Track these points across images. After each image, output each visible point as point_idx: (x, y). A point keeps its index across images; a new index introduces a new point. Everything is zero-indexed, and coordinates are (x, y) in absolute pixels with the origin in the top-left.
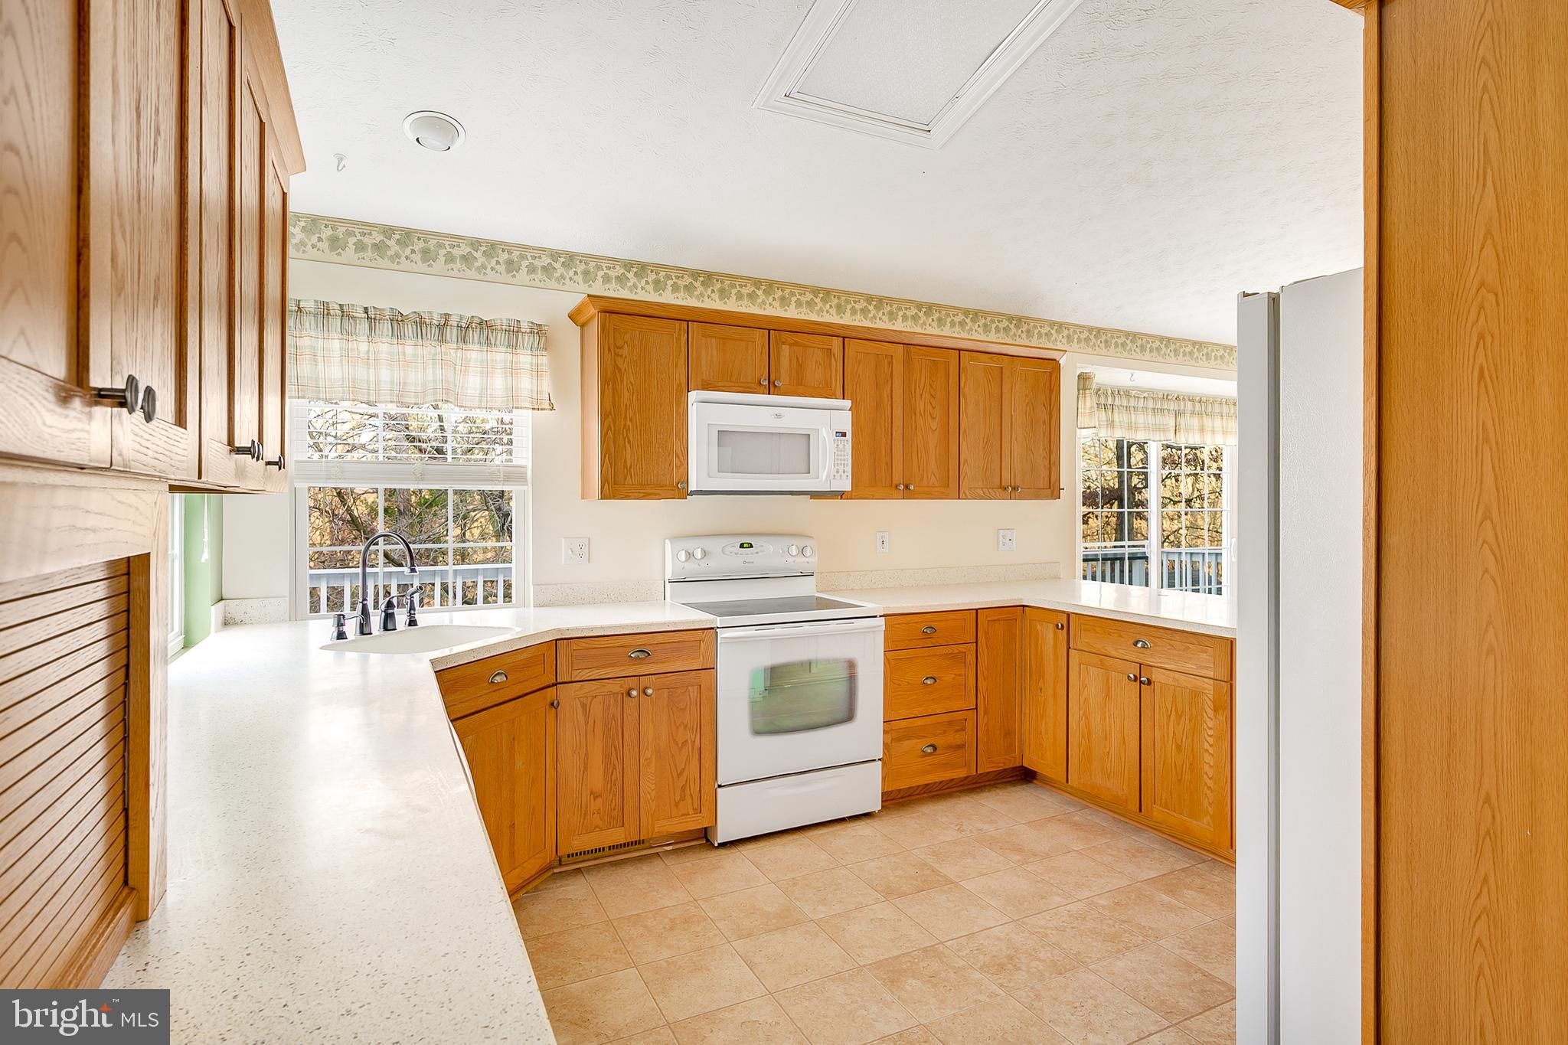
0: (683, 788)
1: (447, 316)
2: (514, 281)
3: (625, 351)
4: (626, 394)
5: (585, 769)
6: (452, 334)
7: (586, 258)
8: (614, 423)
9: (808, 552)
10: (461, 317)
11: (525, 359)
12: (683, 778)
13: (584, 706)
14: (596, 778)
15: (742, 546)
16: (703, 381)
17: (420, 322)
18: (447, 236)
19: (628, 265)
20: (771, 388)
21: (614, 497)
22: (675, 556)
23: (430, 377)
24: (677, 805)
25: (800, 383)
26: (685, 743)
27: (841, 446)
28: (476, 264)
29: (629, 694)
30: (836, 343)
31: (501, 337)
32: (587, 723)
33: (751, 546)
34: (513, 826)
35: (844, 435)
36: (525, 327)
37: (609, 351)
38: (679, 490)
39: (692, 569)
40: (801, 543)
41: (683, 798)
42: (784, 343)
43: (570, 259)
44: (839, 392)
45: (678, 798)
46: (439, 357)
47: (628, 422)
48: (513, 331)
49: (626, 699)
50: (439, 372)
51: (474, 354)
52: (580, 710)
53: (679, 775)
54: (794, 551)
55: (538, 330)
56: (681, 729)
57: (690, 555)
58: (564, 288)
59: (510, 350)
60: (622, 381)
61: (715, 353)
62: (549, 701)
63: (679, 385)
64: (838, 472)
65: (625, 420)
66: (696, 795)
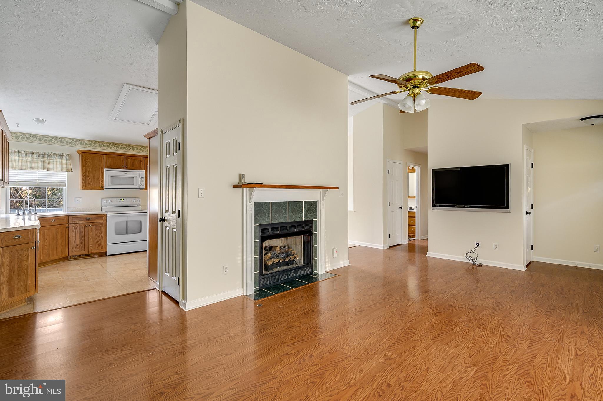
0: (99, 244)
1: (45, 153)
2: (62, 145)
3: (88, 160)
4: (89, 169)
5: (75, 240)
6: (46, 156)
7: (81, 140)
8: (85, 174)
9: (138, 201)
10: (48, 153)
11: (64, 161)
12: (99, 243)
13: (75, 228)
14: (78, 241)
15: (121, 200)
16: (108, 166)
17: (38, 154)
18: (45, 136)
19: (92, 141)
20: (125, 168)
21: (85, 189)
22: (103, 202)
23: (42, 165)
24: (97, 247)
25: (133, 166)
26: (99, 236)
27: (142, 180)
28: (53, 141)
29: (86, 226)
30: (142, 159)
31: (58, 157)
32: (76, 231)
33: (124, 200)
34: (57, 248)
35: (143, 177)
36: (64, 155)
37: (84, 160)
38: (102, 188)
39: (108, 204)
40: (137, 199)
41: (99, 246)
42: (128, 159)
43: (77, 140)
44: (143, 169)
45: (98, 246)
46: (42, 161)
47: (89, 175)
48: (62, 156)
49: (85, 227)
50: (42, 164)
51: (52, 160)
52: (74, 229)
53: (98, 242)
54: (135, 201)
55: (68, 155)
56: (99, 233)
57: (107, 201)
58: (75, 146)
59: (61, 159)
60: (87, 166)
61: (111, 161)
62: (66, 226)
63: (102, 167)
64: (141, 184)
65: (88, 174)
66: (102, 246)
